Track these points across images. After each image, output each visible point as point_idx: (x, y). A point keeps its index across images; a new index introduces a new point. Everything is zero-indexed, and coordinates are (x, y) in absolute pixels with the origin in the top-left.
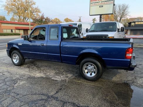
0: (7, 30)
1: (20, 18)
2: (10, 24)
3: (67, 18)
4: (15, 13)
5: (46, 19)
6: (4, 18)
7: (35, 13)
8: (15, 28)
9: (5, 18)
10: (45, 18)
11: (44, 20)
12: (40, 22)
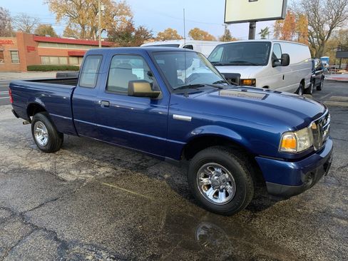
0: (51, 58)
1: (84, 28)
2: (57, 45)
3: (196, 29)
4: (72, 18)
5: (137, 33)
6: (50, 31)
7: (119, 18)
8: (69, 52)
9: (52, 29)
10: (137, 29)
11: (133, 34)
12: (123, 38)
